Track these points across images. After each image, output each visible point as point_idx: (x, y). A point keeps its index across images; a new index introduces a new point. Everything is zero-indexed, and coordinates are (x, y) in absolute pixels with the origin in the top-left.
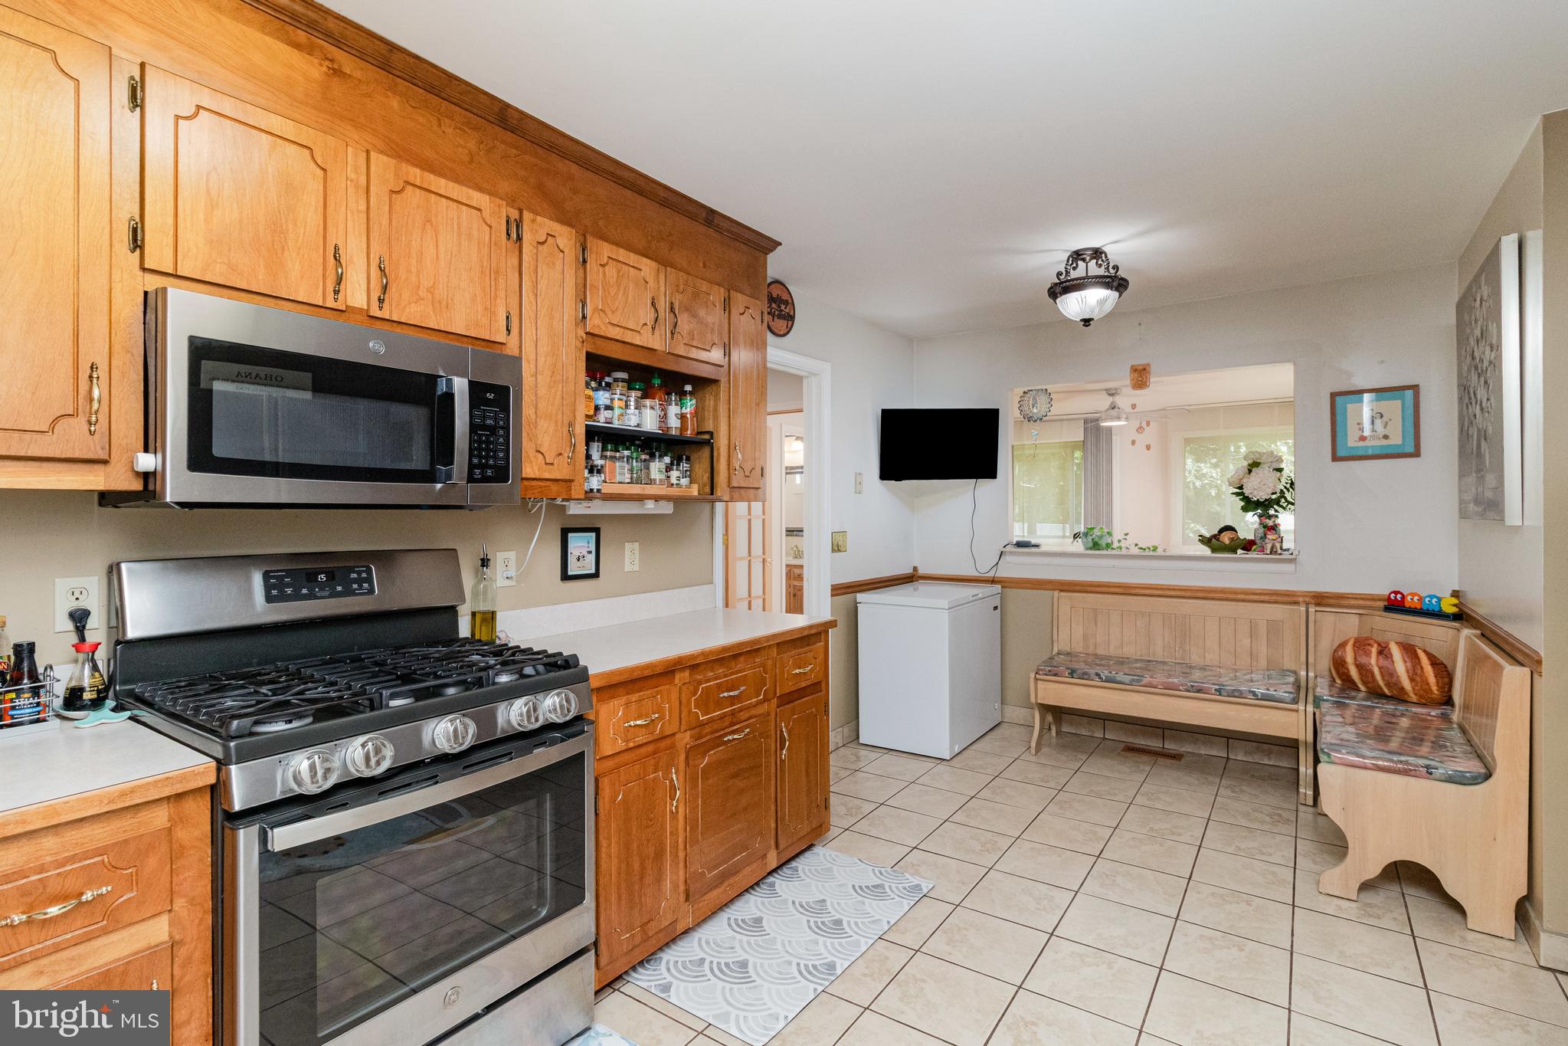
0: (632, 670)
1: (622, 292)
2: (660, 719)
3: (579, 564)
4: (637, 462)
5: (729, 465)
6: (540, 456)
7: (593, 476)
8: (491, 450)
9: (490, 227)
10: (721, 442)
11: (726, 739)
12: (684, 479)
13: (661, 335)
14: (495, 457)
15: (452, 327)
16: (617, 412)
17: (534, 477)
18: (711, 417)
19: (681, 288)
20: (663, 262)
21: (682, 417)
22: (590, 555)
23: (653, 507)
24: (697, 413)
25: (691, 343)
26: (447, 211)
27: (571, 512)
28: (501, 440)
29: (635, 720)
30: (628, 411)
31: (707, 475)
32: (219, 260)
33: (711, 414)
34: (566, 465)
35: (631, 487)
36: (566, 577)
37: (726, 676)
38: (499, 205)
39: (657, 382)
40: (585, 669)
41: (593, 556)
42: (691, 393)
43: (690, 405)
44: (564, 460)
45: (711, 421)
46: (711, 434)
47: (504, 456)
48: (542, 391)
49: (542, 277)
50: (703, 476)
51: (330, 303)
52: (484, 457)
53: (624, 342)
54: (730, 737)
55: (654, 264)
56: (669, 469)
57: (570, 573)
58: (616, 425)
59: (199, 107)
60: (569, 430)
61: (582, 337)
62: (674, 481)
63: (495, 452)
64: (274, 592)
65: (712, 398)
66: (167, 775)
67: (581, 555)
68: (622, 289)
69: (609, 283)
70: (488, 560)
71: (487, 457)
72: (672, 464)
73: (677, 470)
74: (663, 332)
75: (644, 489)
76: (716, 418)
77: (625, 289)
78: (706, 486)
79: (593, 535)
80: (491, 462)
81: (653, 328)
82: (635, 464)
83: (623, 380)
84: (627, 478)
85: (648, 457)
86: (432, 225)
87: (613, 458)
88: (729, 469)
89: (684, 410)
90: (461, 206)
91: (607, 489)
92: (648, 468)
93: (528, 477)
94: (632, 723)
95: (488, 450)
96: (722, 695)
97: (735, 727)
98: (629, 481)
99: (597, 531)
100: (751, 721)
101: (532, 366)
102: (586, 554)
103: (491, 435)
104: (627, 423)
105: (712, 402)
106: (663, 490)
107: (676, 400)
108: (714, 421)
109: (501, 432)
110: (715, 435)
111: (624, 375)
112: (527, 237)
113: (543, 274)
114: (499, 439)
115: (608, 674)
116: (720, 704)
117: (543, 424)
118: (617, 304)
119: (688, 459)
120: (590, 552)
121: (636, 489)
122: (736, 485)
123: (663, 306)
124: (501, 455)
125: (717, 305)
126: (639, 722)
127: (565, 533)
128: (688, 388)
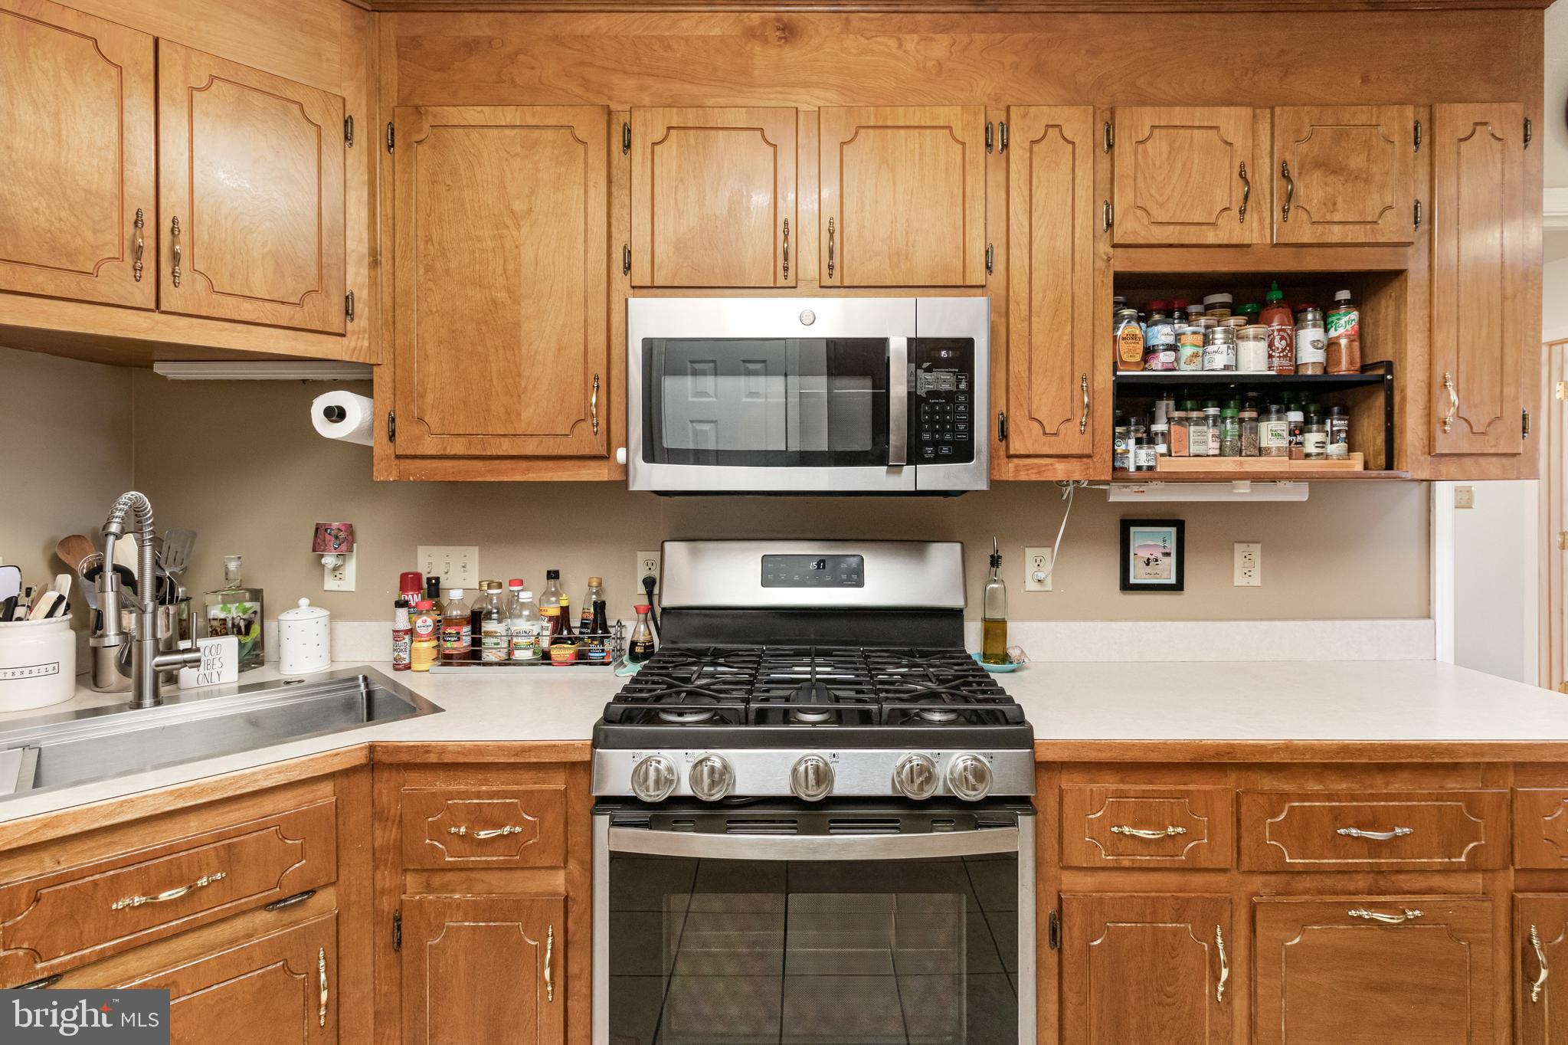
0: (1126, 747)
1: (1177, 172)
2: (1187, 837)
3: (1149, 569)
4: (1232, 423)
5: (1429, 415)
6: (1036, 425)
7: (1141, 448)
8: (948, 422)
9: (963, 144)
10: (1411, 381)
11: (1353, 913)
12: (1336, 445)
13: (1261, 220)
14: (953, 431)
15: (913, 279)
16: (1187, 352)
17: (1027, 453)
18: (1390, 336)
19: (1305, 133)
20: (1263, 103)
21: (1331, 347)
22: (1166, 560)
23: (1248, 491)
24: (1361, 335)
25: (1328, 218)
26: (906, 143)
27: (1112, 499)
28: (962, 408)
29: (1135, 826)
30: (1210, 348)
31: (1380, 439)
32: (685, 265)
33: (1390, 329)
34: (1078, 434)
35: (1216, 462)
36: (1126, 586)
37: (1353, 798)
38: (975, 112)
39: (1276, 295)
40: (1030, 730)
41: (1172, 561)
42: (1348, 302)
43: (1345, 323)
44: (1074, 427)
45: (1390, 345)
46: (1389, 366)
47: (966, 428)
48: (1038, 339)
49: (1038, 187)
50: (1375, 438)
51: (781, 282)
52: (937, 431)
53: (1182, 246)
54: (1365, 914)
55: (1246, 112)
56: (1302, 429)
57: (1132, 581)
58: (1186, 370)
59: (669, 128)
60: (1082, 386)
61: (1106, 254)
62: (1310, 448)
63: (953, 423)
64: (770, 577)
65: (1392, 303)
66: (553, 743)
67: (1151, 557)
68: (1179, 165)
69: (1154, 164)
70: (1000, 557)
71: (943, 431)
72: (1307, 421)
73: (1318, 431)
74: (1267, 214)
75: (1241, 463)
76: (1399, 338)
77: (1184, 165)
78: (1380, 455)
79: (1173, 530)
80: (948, 437)
81: (1242, 212)
82: (1229, 426)
83: (1223, 305)
84: (1213, 447)
85: (1254, 414)
86: (888, 165)
87: (1181, 421)
88: (1429, 423)
89: (1333, 333)
90: (923, 131)
91: (1165, 466)
92: (1255, 431)
93: (1018, 453)
94: (1126, 830)
95: (943, 422)
96: (1342, 831)
97: (1382, 899)
98: (1217, 452)
99: (1180, 525)
100: (1427, 898)
101: (1022, 308)
102: (1160, 556)
103: (947, 403)
104: (1207, 366)
105: (1391, 311)
106: (1282, 465)
107: (1314, 319)
108: (1395, 343)
109: (962, 398)
110: (1397, 368)
111: (1224, 298)
112: (1016, 139)
113: (1040, 182)
114: (958, 407)
115: (1074, 745)
116: (1339, 845)
117: (1039, 382)
118: (1168, 192)
119: (1345, 412)
120: (1167, 554)
121: (1228, 464)
122: (1446, 451)
123: (1263, 174)
124: (962, 427)
125: (1396, 139)
126: (1142, 833)
127: (1126, 525)
128: (1344, 295)
